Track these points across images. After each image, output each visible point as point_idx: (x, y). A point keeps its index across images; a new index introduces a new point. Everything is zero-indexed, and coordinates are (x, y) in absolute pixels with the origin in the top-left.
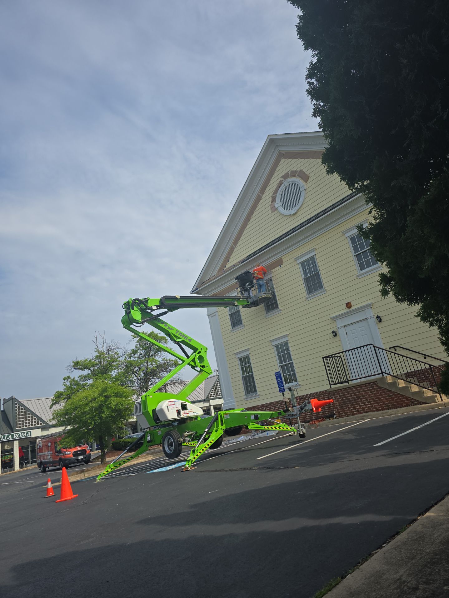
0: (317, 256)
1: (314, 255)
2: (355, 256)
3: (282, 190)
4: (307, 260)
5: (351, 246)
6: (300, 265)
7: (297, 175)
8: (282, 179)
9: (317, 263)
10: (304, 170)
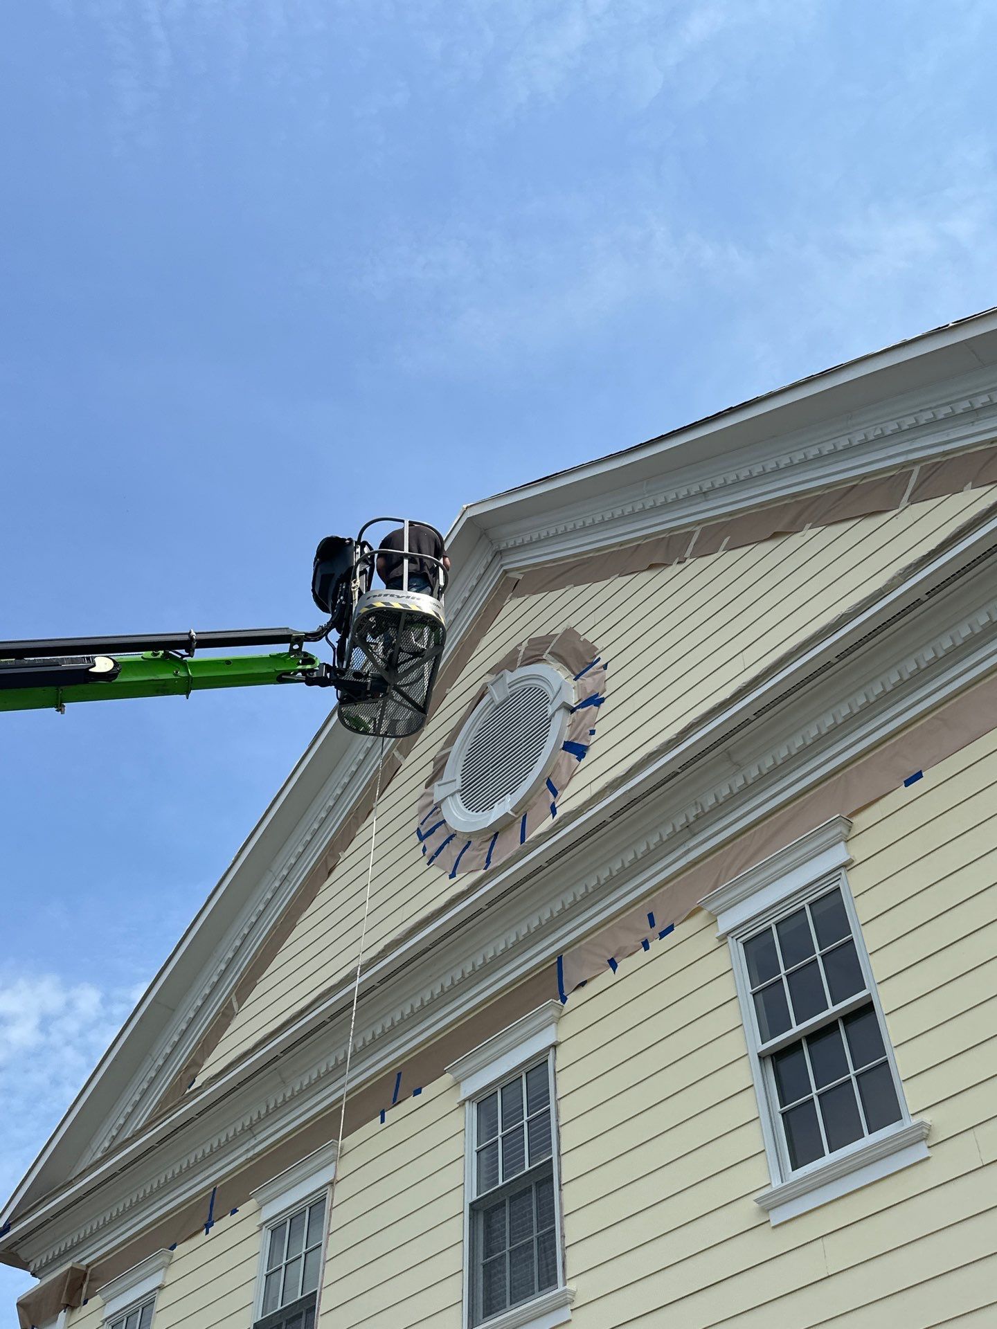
0: (562, 1058)
1: (547, 1050)
2: (762, 1057)
3: (479, 725)
4: (509, 1083)
5: (746, 989)
6: (472, 1110)
7: (548, 651)
8: (489, 678)
9: (552, 1106)
10: (580, 630)
